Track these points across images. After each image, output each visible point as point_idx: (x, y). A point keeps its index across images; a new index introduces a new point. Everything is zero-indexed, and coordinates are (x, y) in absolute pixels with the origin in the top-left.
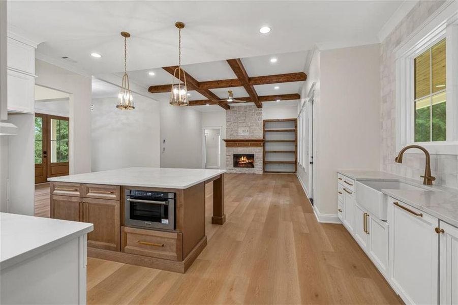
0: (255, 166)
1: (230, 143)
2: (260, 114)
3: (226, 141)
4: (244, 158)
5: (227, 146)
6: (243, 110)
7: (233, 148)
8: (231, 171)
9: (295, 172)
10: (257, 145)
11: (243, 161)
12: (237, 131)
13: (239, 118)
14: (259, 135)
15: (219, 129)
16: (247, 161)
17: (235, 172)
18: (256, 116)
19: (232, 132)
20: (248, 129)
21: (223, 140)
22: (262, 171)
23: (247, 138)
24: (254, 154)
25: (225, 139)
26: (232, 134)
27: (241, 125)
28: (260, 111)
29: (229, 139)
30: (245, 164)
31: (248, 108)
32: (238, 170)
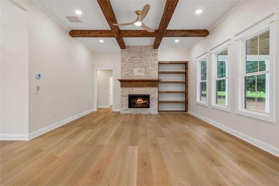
0: (150, 107)
1: (124, 83)
2: (156, 54)
3: (121, 81)
4: (140, 100)
5: (122, 86)
6: (138, 50)
7: (128, 88)
8: (127, 112)
9: (186, 111)
10: (152, 86)
11: (140, 102)
12: (132, 71)
13: (134, 59)
14: (154, 76)
15: (112, 70)
16: (143, 102)
17: (130, 113)
18: (152, 57)
19: (127, 73)
20: (143, 69)
21: (118, 80)
22: (157, 112)
23: (142, 78)
24: (150, 94)
25: (120, 79)
26: (128, 74)
27: (136, 65)
28: (155, 52)
29: (124, 79)
30: (141, 104)
31: (144, 49)
32: (134, 111)
